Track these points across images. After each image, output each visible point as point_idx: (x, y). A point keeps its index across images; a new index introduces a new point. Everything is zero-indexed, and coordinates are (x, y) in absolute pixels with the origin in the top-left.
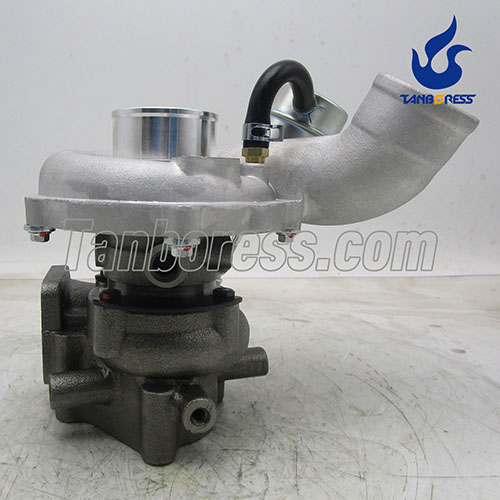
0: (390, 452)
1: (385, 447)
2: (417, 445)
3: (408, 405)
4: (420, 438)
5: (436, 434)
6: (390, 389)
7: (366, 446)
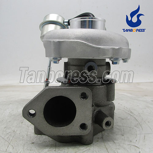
0: (131, 128)
1: (130, 127)
2: (140, 126)
3: (137, 116)
4: (141, 124)
5: (146, 123)
6: (131, 112)
7: (124, 127)
